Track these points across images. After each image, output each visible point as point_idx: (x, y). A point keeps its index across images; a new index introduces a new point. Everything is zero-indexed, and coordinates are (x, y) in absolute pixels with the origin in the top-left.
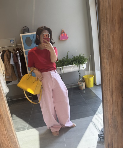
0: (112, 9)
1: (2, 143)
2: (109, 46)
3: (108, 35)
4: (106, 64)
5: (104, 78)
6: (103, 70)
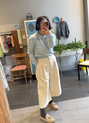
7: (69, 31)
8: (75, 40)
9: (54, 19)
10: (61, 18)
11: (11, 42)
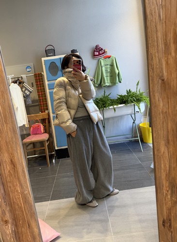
0: (164, 24)
2: (161, 74)
3: (159, 60)
4: (157, 99)
5: (155, 120)
6: (153, 108)
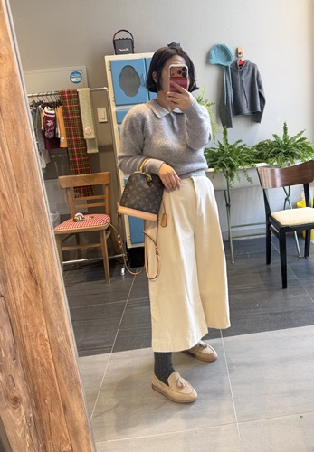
1: (33, 360)
7: (262, 99)
8: (285, 129)
9: (212, 52)
10: (237, 50)
11: (55, 130)
